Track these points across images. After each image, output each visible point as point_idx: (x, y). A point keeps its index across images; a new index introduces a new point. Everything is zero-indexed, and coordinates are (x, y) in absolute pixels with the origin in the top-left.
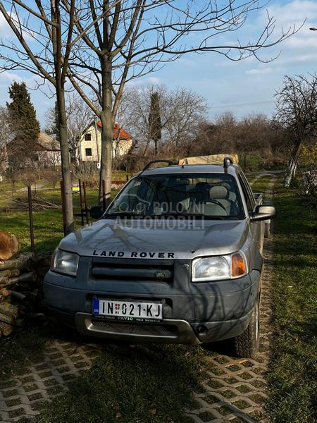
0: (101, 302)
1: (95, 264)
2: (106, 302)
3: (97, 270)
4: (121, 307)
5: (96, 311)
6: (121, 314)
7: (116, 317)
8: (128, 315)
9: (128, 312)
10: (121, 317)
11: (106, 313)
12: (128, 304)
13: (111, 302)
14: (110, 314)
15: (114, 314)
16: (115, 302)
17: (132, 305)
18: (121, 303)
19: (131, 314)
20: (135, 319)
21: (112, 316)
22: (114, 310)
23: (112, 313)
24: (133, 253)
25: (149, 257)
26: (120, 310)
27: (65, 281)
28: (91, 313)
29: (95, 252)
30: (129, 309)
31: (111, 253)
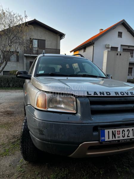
0: (106, 131)
1: (92, 103)
2: (111, 131)
3: (95, 107)
4: (121, 132)
5: (103, 138)
6: (121, 138)
7: (119, 141)
8: (126, 138)
9: (126, 135)
10: (122, 140)
11: (111, 139)
12: (126, 129)
13: (114, 130)
14: (114, 139)
15: (117, 139)
16: (116, 130)
17: (128, 130)
18: (121, 130)
19: (128, 136)
20: (131, 139)
21: (115, 141)
22: (117, 136)
23: (115, 138)
24: (115, 93)
25: (126, 95)
26: (121, 135)
27: (69, 119)
28: (99, 141)
29: (88, 92)
30: (126, 133)
31: (100, 93)
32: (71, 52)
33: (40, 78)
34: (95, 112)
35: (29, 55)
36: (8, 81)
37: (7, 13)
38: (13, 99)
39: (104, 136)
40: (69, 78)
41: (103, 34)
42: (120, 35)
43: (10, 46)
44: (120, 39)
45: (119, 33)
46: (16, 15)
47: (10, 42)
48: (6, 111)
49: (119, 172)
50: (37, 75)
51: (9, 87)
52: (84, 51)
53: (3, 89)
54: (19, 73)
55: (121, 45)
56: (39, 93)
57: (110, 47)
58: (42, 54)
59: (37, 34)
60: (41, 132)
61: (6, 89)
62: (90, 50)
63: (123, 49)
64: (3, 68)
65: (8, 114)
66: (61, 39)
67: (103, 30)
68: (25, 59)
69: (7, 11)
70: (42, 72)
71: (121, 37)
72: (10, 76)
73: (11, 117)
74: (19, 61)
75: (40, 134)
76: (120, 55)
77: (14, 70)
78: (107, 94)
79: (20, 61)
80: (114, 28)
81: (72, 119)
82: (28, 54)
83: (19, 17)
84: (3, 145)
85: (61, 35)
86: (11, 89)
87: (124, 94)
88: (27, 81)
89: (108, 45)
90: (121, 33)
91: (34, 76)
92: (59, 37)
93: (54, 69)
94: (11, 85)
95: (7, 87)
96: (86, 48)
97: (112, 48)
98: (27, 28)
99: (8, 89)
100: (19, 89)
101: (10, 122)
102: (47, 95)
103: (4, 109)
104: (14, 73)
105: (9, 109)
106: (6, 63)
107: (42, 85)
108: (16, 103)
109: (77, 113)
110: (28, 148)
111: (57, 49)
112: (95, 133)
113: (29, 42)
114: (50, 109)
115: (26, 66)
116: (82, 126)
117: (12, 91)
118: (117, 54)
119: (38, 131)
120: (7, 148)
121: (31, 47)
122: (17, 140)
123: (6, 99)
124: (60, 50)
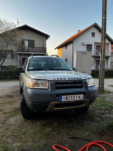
0: (63, 97)
2: (65, 96)
5: (61, 100)
6: (71, 100)
7: (69, 101)
8: (73, 100)
11: (65, 100)
12: (73, 96)
13: (67, 96)
15: (68, 100)
16: (68, 96)
17: (74, 96)
18: (70, 96)
19: (74, 99)
20: (75, 101)
22: (68, 99)
23: (67, 100)
24: (68, 78)
25: (74, 79)
26: (70, 99)
27: (44, 91)
28: (59, 101)
29: (54, 79)
30: (73, 98)
31: (61, 79)
32: (55, 49)
33: (31, 72)
34: (57, 88)
35: (22, 53)
36: (6, 74)
37: (4, 21)
38: (11, 87)
39: (62, 99)
40: (47, 71)
41: (80, 34)
42: (93, 34)
43: (7, 47)
44: (93, 38)
45: (92, 33)
46: (11, 23)
47: (6, 44)
48: (7, 95)
49: (75, 121)
50: (29, 70)
51: (7, 78)
52: (66, 48)
53: (2, 80)
54: (18, 69)
55: (95, 43)
56: (30, 80)
57: (86, 44)
58: (31, 56)
59: (27, 36)
60: (31, 98)
61: (4, 80)
62: (70, 47)
63: (96, 46)
64: (2, 64)
65: (9, 96)
66: (47, 39)
67: (80, 31)
68: (18, 56)
69: (3, 20)
70: (32, 68)
71: (94, 37)
72: (8, 70)
73: (12, 99)
74: (13, 58)
75: (31, 99)
76: (85, 53)
77: (10, 65)
78: (64, 79)
79: (15, 58)
80: (88, 29)
81: (46, 91)
82: (20, 52)
83: (13, 24)
84: (9, 112)
85: (47, 37)
86: (9, 80)
87: (73, 79)
88: (22, 74)
89: (84, 43)
90: (94, 33)
91: (27, 71)
92: (45, 38)
93: (40, 65)
94: (8, 77)
95: (5, 79)
96: (67, 46)
97: (87, 45)
98: (20, 33)
99: (7, 80)
100: (15, 80)
101: (11, 101)
102: (34, 80)
103: (6, 94)
104: (10, 67)
105: (9, 94)
106: (4, 60)
107: (31, 76)
108: (14, 90)
109: (49, 89)
110: (25, 110)
111: (44, 48)
112: (57, 98)
113: (22, 43)
114: (35, 88)
115: (20, 62)
116: (51, 94)
117: (10, 82)
118: (83, 53)
119: (30, 98)
120: (12, 114)
121: (23, 47)
122: (18, 110)
123: (6, 88)
124: (46, 48)
